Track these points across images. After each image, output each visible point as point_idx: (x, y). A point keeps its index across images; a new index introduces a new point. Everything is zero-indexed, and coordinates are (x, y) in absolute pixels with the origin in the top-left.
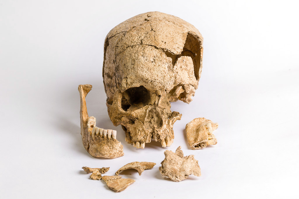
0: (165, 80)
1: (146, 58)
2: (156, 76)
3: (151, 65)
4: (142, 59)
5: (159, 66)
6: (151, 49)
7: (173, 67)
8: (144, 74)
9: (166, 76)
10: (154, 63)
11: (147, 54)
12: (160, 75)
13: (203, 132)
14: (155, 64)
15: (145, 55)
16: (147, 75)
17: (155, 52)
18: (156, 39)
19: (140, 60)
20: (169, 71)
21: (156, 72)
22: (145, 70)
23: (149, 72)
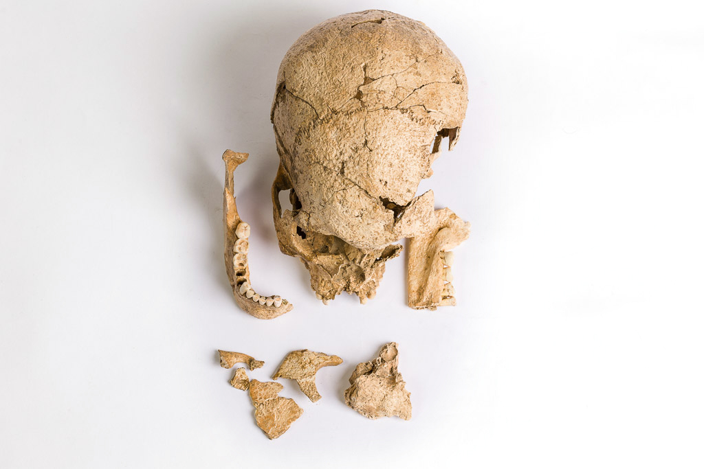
0: (376, 244)
1: (345, 209)
2: (361, 238)
3: (354, 221)
4: (340, 208)
5: (368, 224)
6: (357, 193)
7: (394, 225)
8: (340, 229)
9: (379, 238)
10: (360, 218)
11: (349, 204)
12: (367, 236)
13: (436, 278)
14: (361, 221)
15: (345, 202)
16: (344, 233)
17: (365, 202)
18: (370, 176)
19: (335, 209)
20: (385, 230)
21: (361, 231)
22: (343, 223)
23: (349, 229)
